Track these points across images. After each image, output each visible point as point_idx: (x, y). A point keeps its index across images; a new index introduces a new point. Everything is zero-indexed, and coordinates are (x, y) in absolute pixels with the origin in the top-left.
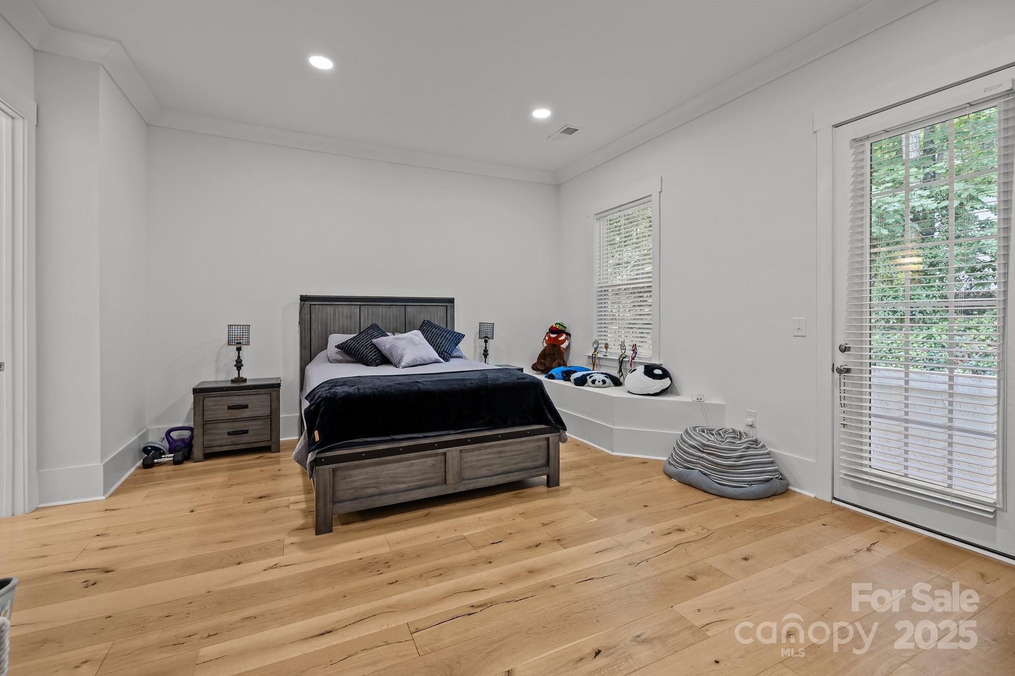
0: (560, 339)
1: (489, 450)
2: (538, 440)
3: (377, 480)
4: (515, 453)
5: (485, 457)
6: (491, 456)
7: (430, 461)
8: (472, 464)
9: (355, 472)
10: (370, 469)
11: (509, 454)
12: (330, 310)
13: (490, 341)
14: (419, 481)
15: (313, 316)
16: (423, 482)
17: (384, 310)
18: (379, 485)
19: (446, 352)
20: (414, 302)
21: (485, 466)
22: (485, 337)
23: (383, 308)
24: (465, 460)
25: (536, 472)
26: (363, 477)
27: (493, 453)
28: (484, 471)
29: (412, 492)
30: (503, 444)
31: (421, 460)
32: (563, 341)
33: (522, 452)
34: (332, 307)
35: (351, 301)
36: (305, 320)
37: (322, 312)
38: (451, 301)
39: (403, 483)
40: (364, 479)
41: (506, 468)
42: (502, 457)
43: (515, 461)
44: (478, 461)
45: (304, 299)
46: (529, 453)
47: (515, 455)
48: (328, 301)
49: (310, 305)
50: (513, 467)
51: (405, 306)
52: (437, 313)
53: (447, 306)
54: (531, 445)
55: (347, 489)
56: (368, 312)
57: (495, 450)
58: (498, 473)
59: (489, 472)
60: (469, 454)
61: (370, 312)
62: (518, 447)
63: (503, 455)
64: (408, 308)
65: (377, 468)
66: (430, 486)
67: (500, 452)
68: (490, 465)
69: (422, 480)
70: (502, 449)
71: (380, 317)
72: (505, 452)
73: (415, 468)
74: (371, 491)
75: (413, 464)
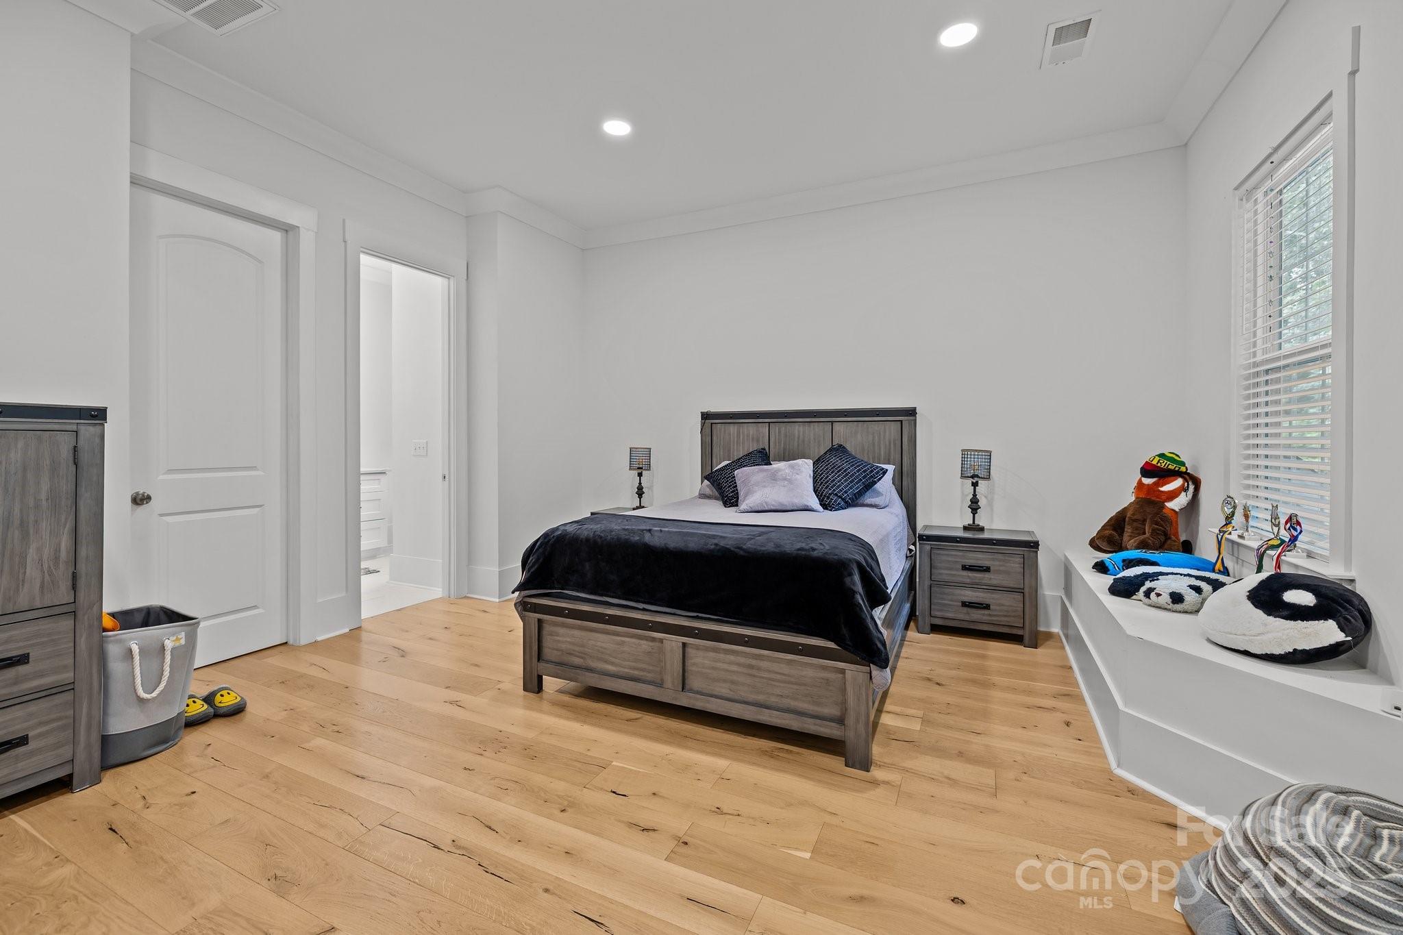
0: (1162, 489)
1: (732, 658)
2: (824, 668)
3: (581, 649)
4: (779, 677)
5: (725, 666)
6: (735, 668)
7: (645, 645)
8: (704, 670)
9: (562, 631)
10: (577, 633)
11: (766, 675)
12: (733, 429)
13: (983, 486)
14: (630, 668)
15: (714, 438)
16: (636, 672)
17: (801, 429)
18: (586, 656)
19: (836, 495)
20: (846, 416)
21: (725, 681)
22: (972, 477)
23: (799, 426)
24: (692, 661)
25: (815, 724)
26: (568, 640)
27: (739, 665)
28: (723, 689)
29: (620, 680)
30: (756, 655)
31: (633, 640)
32: (1173, 495)
33: (792, 680)
34: (736, 426)
35: (758, 418)
36: (706, 442)
37: (725, 431)
38: (912, 412)
39: (612, 664)
40: (570, 643)
41: (761, 698)
42: (754, 676)
43: (778, 691)
44: (714, 668)
45: (706, 416)
46: (805, 685)
47: (779, 681)
48: (731, 418)
49: (712, 424)
50: (773, 700)
51: (832, 422)
52: (885, 432)
53: (901, 421)
54: (809, 673)
55: (554, 649)
56: (779, 432)
57: (742, 660)
58: (746, 700)
59: (732, 693)
60: (701, 653)
61: (783, 432)
62: (785, 669)
63: (754, 672)
64: (836, 426)
65: (583, 633)
66: (644, 682)
67: (751, 667)
68: (733, 682)
69: (635, 669)
70: (754, 662)
71: (796, 439)
72: (759, 669)
73: (626, 649)
74: (577, 661)
75: (623, 642)
